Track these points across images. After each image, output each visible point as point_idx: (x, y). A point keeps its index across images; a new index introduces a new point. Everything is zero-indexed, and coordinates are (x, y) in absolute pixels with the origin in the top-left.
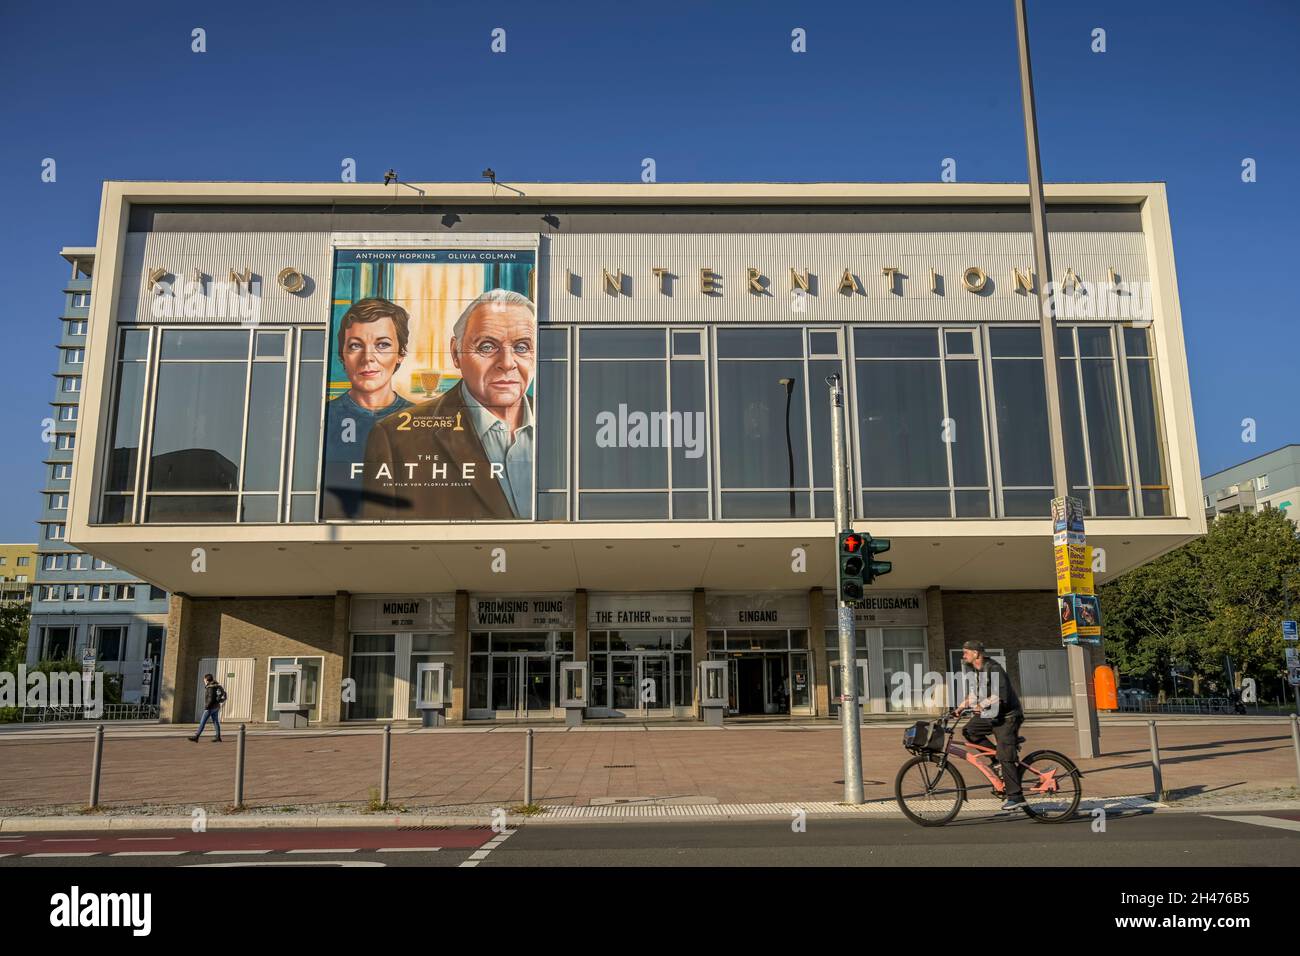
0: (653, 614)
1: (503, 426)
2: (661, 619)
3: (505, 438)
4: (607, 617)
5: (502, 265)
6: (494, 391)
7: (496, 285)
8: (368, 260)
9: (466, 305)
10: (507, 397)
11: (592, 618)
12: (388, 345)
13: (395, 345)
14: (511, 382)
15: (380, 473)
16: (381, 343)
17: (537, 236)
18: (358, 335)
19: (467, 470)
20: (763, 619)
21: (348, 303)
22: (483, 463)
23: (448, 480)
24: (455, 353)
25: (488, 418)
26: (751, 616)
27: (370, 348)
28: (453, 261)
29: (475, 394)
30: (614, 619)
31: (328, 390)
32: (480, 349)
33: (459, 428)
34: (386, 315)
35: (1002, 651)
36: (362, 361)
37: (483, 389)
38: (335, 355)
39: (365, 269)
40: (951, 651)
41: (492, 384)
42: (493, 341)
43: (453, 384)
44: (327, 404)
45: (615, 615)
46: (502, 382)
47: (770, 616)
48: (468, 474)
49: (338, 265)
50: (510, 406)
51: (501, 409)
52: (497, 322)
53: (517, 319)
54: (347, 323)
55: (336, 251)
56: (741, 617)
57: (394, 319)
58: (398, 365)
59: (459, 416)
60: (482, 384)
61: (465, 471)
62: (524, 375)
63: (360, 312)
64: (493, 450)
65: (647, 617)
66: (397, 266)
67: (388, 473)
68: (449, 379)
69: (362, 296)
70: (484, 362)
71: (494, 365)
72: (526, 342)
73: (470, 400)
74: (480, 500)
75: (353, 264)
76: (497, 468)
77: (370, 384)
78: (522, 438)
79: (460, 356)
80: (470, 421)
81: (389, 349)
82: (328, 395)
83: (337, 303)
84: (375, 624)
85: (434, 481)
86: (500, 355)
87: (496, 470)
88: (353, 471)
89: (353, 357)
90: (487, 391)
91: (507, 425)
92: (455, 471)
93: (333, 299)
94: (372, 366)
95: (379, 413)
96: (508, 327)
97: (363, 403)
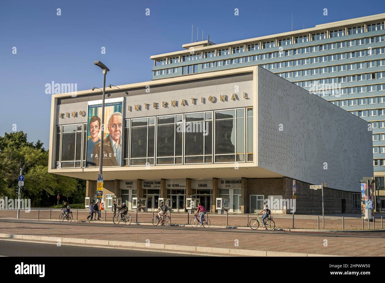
0: (180, 185)
1: (116, 144)
2: (181, 186)
3: (117, 147)
4: (169, 186)
5: (117, 106)
6: (115, 136)
7: (116, 111)
8: (94, 107)
9: (111, 116)
10: (117, 138)
11: (167, 186)
12: (97, 127)
13: (98, 126)
14: (118, 134)
15: (96, 156)
16: (96, 127)
17: (123, 98)
18: (92, 125)
19: (110, 154)
20: (204, 186)
21: (91, 118)
22: (113, 153)
23: (107, 157)
24: (108, 128)
25: (114, 142)
26: (201, 185)
27: (94, 128)
28: (108, 106)
29: (112, 137)
30: (171, 186)
31: (87, 138)
32: (113, 126)
33: (109, 145)
34: (97, 120)
35: (264, 196)
36: (93, 131)
37: (113, 136)
38: (89, 130)
39: (94, 109)
40: (250, 195)
41: (115, 135)
42: (115, 124)
43: (108, 135)
44: (87, 141)
45: (171, 185)
46: (116, 134)
47: (205, 185)
48: (110, 156)
49: (89, 109)
50: (118, 140)
51: (116, 140)
52: (116, 120)
53: (119, 119)
54: (91, 123)
55: (89, 106)
56: (199, 186)
57: (98, 121)
58: (99, 131)
59: (109, 142)
60: (113, 135)
61: (110, 155)
62: (120, 132)
63: (93, 120)
64: (115, 150)
65: (178, 186)
66: (99, 108)
67: (97, 156)
68: (108, 134)
69: (93, 116)
70: (113, 129)
71: (115, 130)
72: (120, 124)
73: (111, 139)
74: (112, 161)
75: (91, 109)
76: (115, 154)
77: (94, 136)
78: (119, 147)
79: (109, 128)
80: (111, 144)
81: (97, 128)
82: (87, 139)
83: (89, 118)
84: (124, 187)
85: (105, 158)
86: (116, 127)
87: (115, 155)
88: (92, 156)
89: (91, 130)
90: (114, 136)
91: (117, 144)
92: (108, 155)
93: (88, 117)
94: (95, 132)
95: (96, 143)
96: (117, 121)
97: (93, 141)
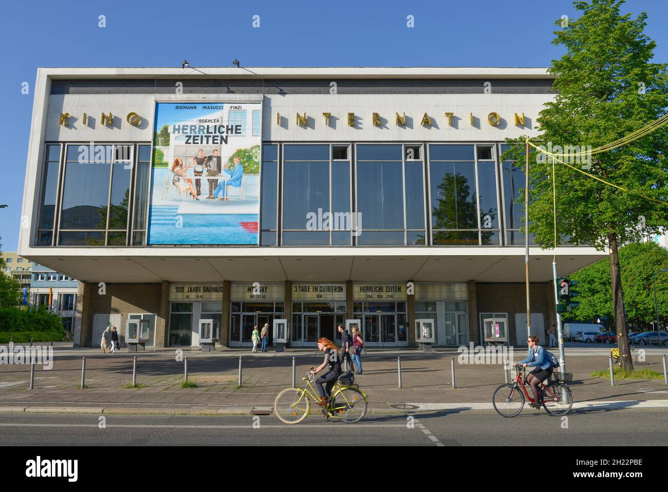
11: (294, 295)
17: (261, 96)
31: (152, 177)
35: (507, 314)
40: (480, 313)
55: (156, 103)
93: (155, 129)
